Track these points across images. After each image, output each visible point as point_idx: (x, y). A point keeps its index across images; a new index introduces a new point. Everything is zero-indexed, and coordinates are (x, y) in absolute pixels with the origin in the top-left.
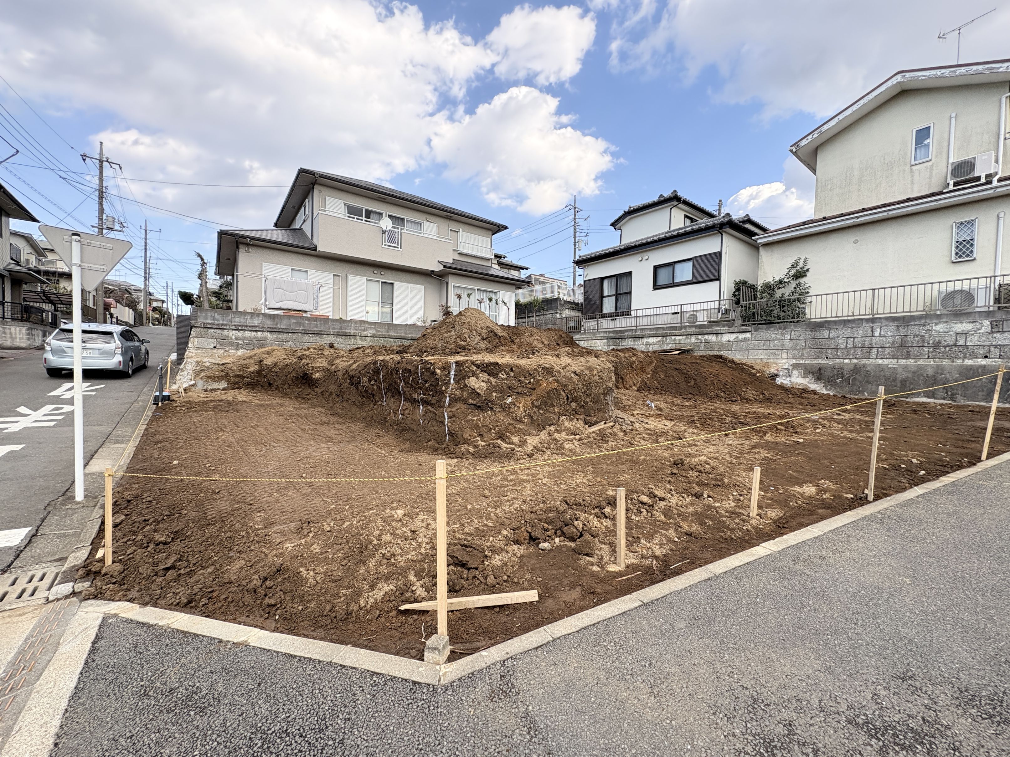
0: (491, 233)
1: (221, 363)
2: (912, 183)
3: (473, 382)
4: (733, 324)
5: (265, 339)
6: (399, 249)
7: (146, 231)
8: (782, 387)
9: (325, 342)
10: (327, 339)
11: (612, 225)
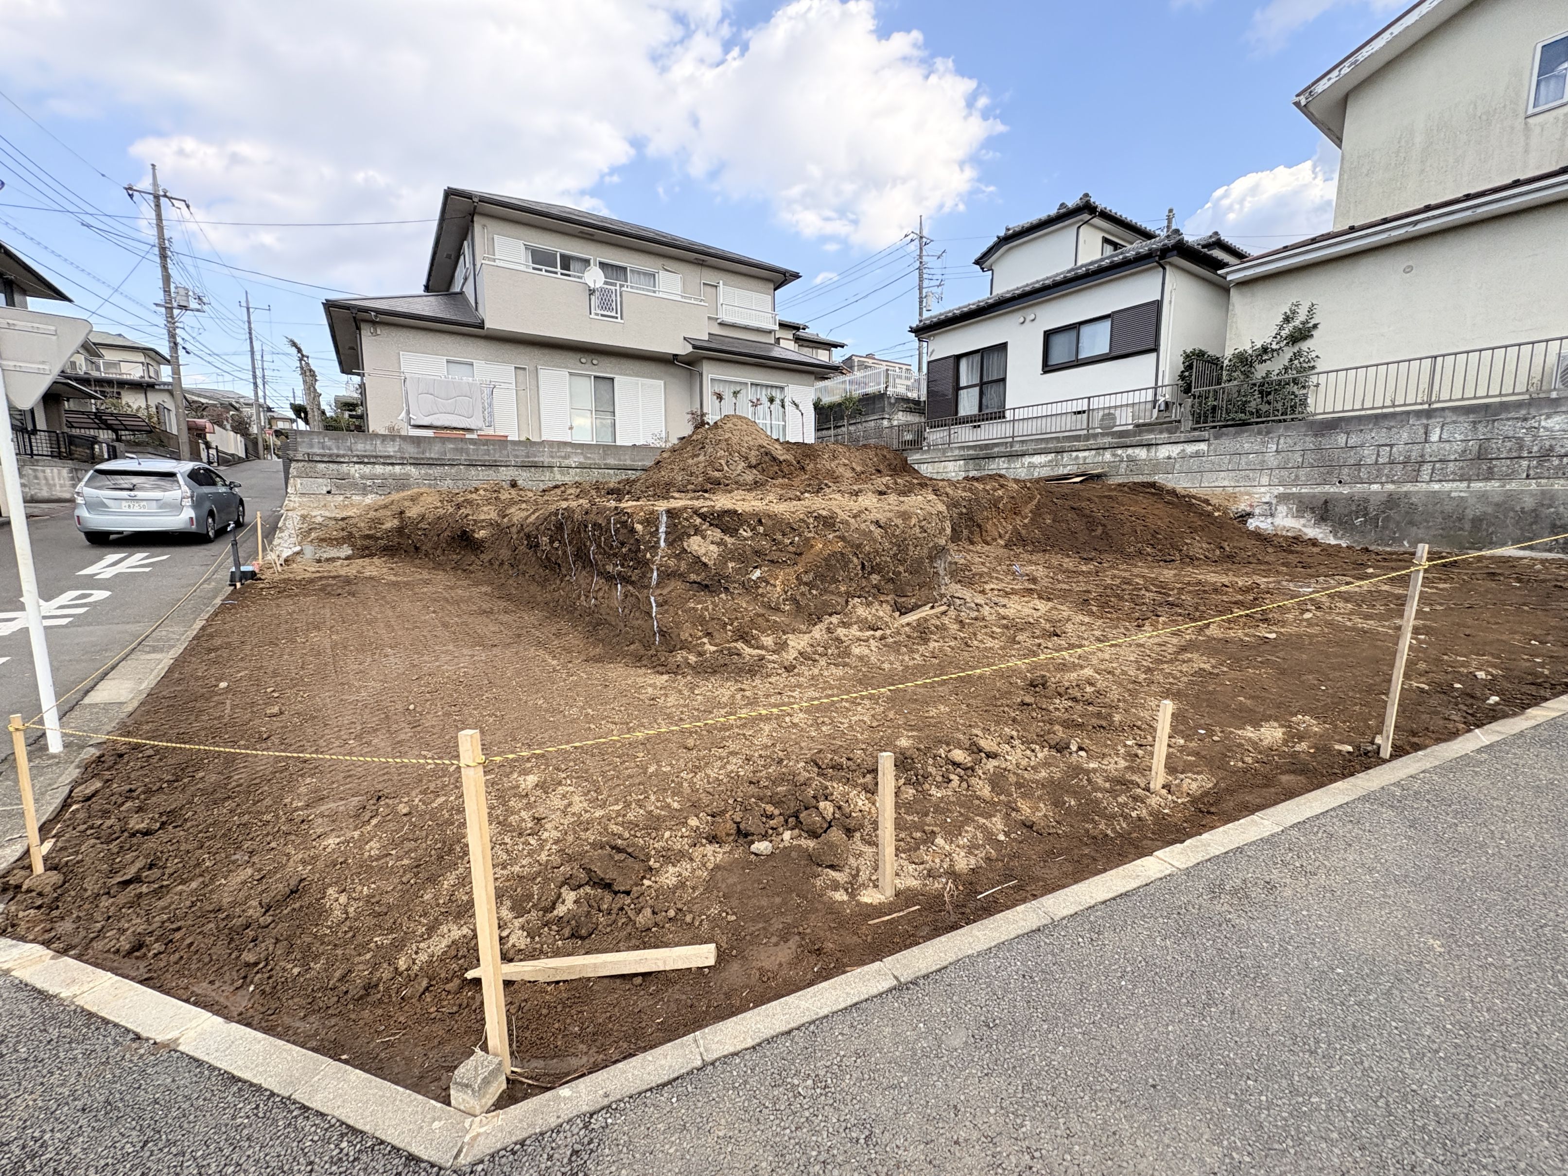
0: (772, 286)
1: (339, 516)
2: (1526, 151)
3: (695, 544)
4: (1177, 428)
5: (407, 476)
6: (619, 320)
7: (248, 309)
8: (1258, 536)
9: (504, 478)
10: (506, 474)
11: (977, 262)
